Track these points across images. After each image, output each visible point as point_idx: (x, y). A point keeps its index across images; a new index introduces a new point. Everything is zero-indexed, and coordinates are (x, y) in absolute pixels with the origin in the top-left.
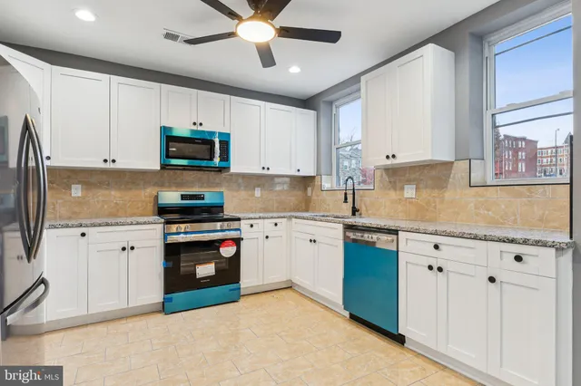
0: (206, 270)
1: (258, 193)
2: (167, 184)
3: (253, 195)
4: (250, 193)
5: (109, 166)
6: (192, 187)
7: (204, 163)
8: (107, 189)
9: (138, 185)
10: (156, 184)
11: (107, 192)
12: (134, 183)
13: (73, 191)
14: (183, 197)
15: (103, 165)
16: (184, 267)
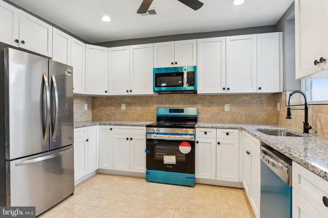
0: (170, 160)
1: (227, 108)
2: (164, 103)
3: (223, 110)
4: (220, 108)
5: (130, 93)
6: (179, 104)
7: (178, 88)
8: (135, 106)
9: (149, 103)
10: (158, 103)
11: (135, 107)
12: (147, 102)
13: (122, 107)
14: (171, 111)
15: (126, 94)
16: (157, 155)
